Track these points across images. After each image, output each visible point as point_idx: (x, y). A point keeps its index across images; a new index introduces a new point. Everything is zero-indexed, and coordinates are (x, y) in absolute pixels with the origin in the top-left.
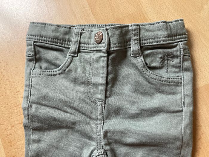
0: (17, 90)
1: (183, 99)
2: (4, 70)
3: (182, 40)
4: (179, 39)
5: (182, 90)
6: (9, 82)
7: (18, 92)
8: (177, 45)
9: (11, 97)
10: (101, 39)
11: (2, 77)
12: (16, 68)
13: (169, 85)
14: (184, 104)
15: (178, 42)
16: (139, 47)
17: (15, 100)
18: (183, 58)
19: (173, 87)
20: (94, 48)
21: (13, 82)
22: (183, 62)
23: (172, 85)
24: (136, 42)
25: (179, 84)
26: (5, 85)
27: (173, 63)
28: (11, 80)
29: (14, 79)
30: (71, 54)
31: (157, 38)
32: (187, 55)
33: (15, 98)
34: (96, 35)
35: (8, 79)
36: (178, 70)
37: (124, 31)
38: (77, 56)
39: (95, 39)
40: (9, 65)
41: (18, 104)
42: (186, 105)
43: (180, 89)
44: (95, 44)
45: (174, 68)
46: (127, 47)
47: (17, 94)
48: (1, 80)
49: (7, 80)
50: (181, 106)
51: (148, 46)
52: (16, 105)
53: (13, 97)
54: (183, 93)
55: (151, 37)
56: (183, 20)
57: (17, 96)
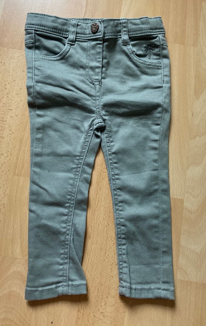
0: (11, 108)
1: (163, 78)
2: (8, 83)
3: (161, 33)
4: (158, 32)
5: (162, 72)
6: (8, 97)
7: (11, 110)
8: (157, 36)
9: (1, 110)
10: (97, 29)
11: (4, 88)
12: (20, 89)
13: (152, 68)
14: (164, 82)
15: (158, 34)
16: (128, 37)
17: (3, 115)
18: (162, 47)
19: (155, 70)
20: (90, 37)
21: (11, 99)
22: (162, 50)
23: (154, 68)
24: (125, 33)
25: (160, 68)
26: (3, 97)
27: (155, 51)
28: (10, 97)
29: (13, 97)
30: (70, 43)
31: (142, 30)
32: (164, 44)
33: (5, 113)
34: (92, 26)
35: (8, 94)
36: (158, 57)
37: (115, 24)
38: (74, 45)
39: (91, 30)
40: (15, 82)
41: (5, 120)
42: (165, 82)
43: (160, 71)
44: (91, 34)
45: (155, 55)
46: (119, 37)
47: (8, 111)
48: (1, 91)
49: (6, 94)
50: (161, 83)
51: (134, 37)
52: (2, 120)
53: (4, 111)
54: (163, 74)
55: (137, 30)
56: (161, 18)
57: (7, 113)
